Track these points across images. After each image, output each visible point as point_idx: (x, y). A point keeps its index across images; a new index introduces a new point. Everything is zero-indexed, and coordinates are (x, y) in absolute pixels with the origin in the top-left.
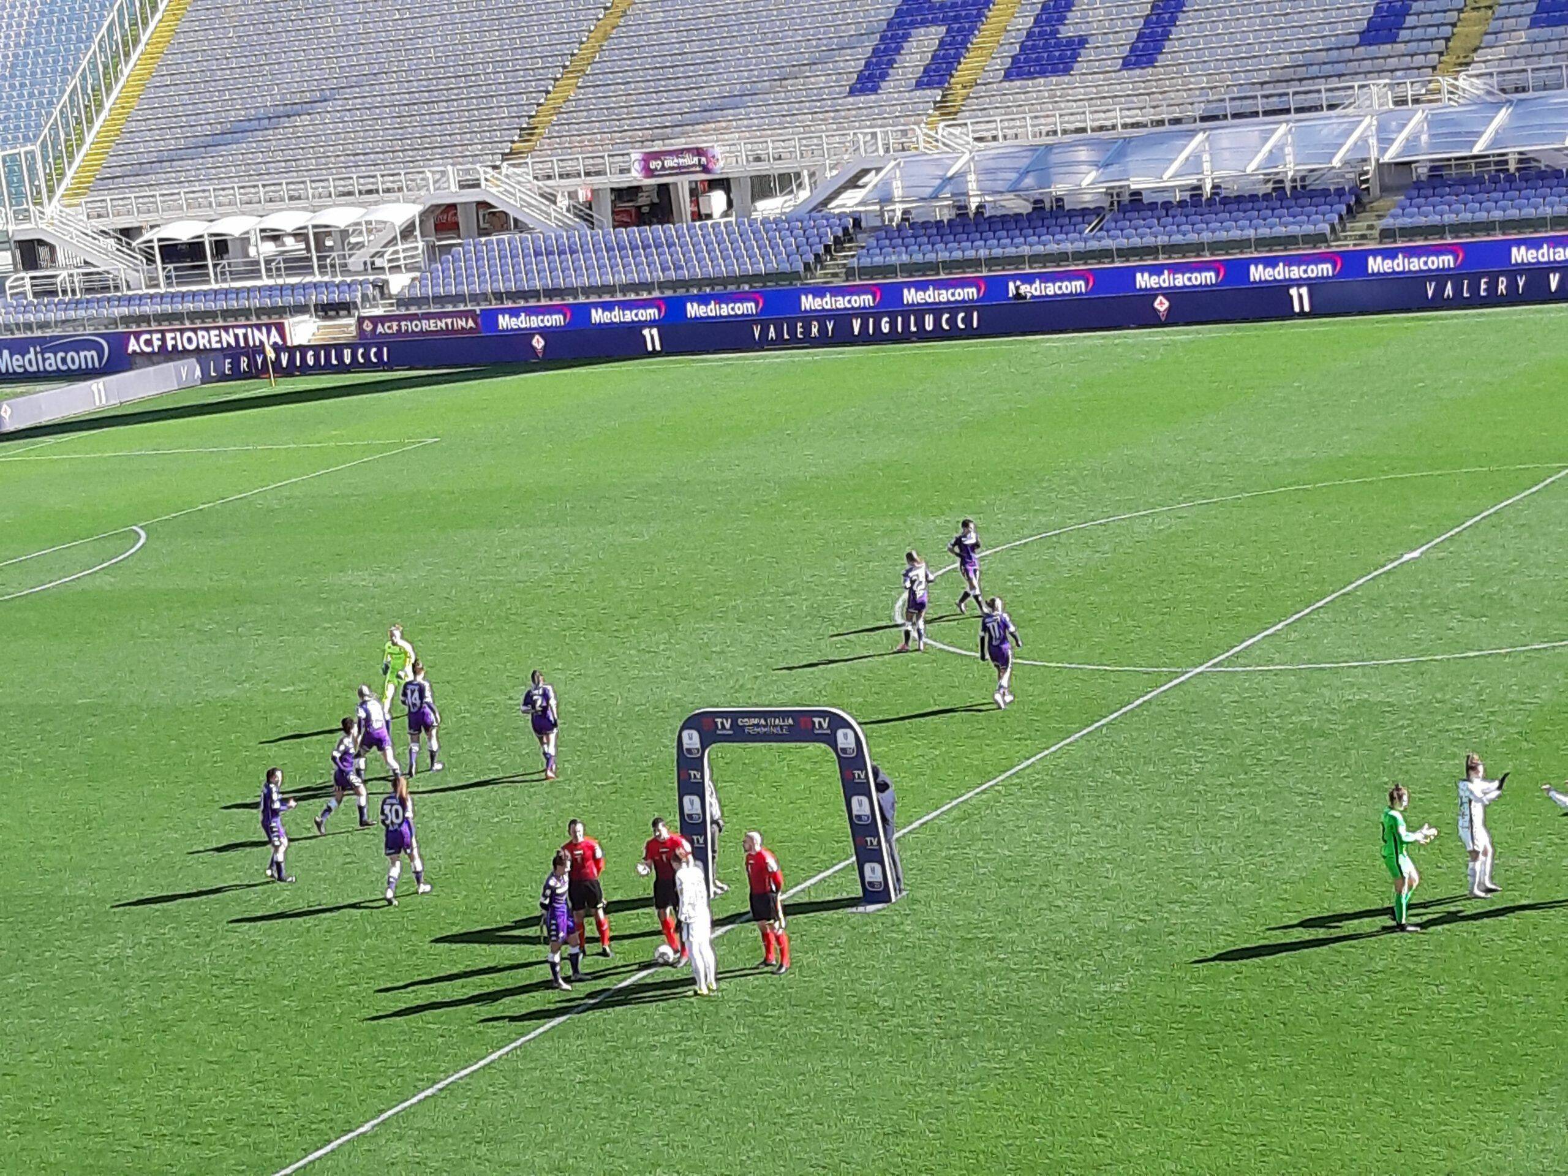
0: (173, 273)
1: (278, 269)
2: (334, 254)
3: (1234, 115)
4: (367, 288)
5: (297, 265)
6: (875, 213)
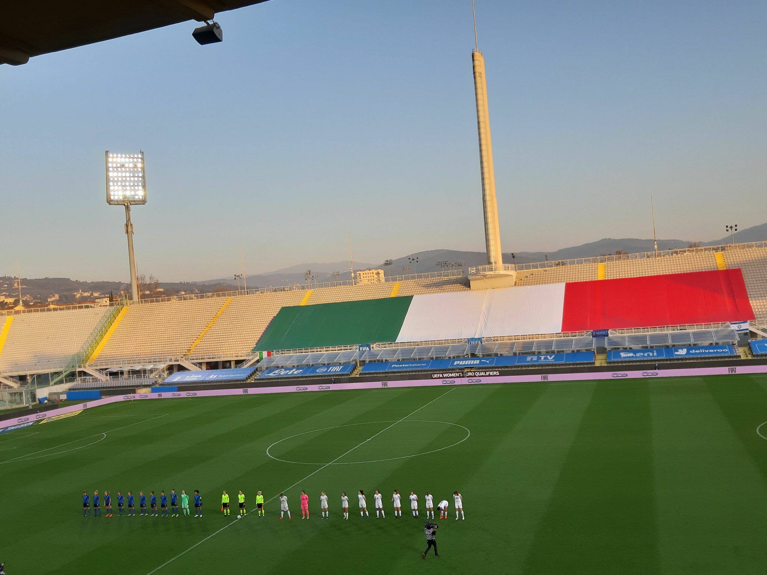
0: (112, 378)
1: (135, 378)
2: (147, 375)
3: (332, 350)
4: (153, 382)
5: (139, 377)
6: (261, 368)
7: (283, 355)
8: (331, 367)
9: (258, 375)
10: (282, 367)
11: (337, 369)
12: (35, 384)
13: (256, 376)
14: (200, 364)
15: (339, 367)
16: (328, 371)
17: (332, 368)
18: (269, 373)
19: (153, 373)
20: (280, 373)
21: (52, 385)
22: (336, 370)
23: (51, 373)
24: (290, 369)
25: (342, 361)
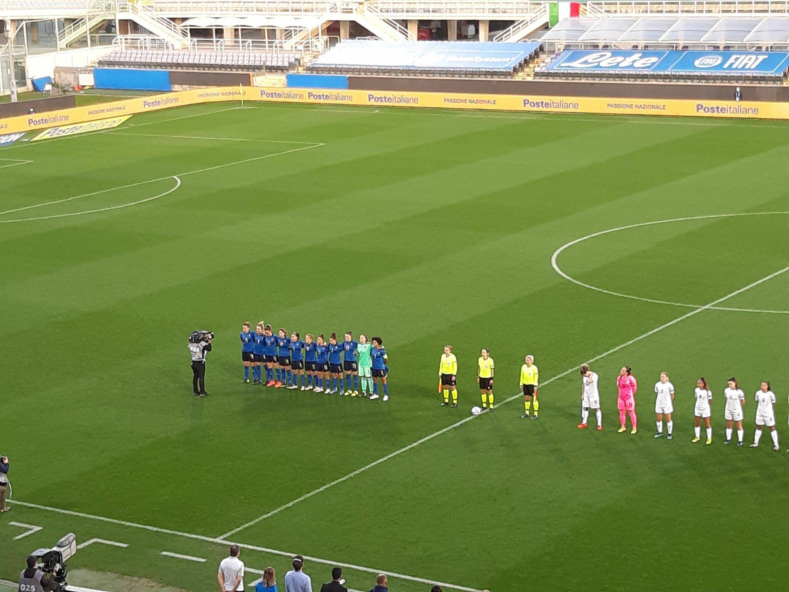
0: (196, 43)
1: (249, 46)
2: (277, 41)
3: (739, 11)
4: (292, 60)
5: (258, 45)
6: (552, 44)
7: (610, 15)
8: (734, 57)
9: (544, 62)
10: (606, 47)
11: (750, 63)
12: (24, 44)
13: (539, 66)
14: (405, 23)
15: (754, 57)
16: (726, 66)
17: (737, 59)
18: (572, 58)
19: (292, 38)
20: (599, 62)
21: (61, 49)
22: (746, 64)
23: (59, 19)
24: (626, 54)
25: (766, 43)
